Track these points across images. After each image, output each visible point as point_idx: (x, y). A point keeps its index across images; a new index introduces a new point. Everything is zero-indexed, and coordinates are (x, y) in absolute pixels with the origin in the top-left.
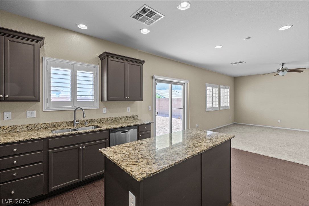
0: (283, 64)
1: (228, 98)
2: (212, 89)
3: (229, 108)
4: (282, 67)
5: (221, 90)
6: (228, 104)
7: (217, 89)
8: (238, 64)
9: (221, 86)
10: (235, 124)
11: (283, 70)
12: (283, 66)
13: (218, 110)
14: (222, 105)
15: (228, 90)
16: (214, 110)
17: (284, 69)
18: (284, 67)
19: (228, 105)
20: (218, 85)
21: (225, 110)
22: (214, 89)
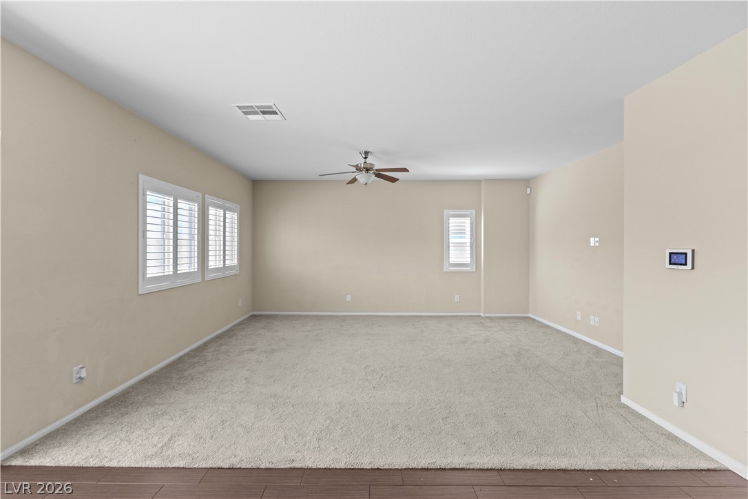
0: (366, 153)
1: (236, 239)
2: (171, 204)
3: (238, 272)
4: (364, 160)
5: (212, 211)
6: (232, 260)
7: (195, 207)
8: (260, 117)
9: (209, 199)
10: (254, 318)
11: (368, 170)
12: (366, 158)
13: (199, 280)
14: (214, 262)
15: (235, 216)
16: (180, 282)
17: (369, 166)
18: (368, 161)
19: (235, 262)
20: (200, 195)
21: (225, 277)
22: (183, 205)
